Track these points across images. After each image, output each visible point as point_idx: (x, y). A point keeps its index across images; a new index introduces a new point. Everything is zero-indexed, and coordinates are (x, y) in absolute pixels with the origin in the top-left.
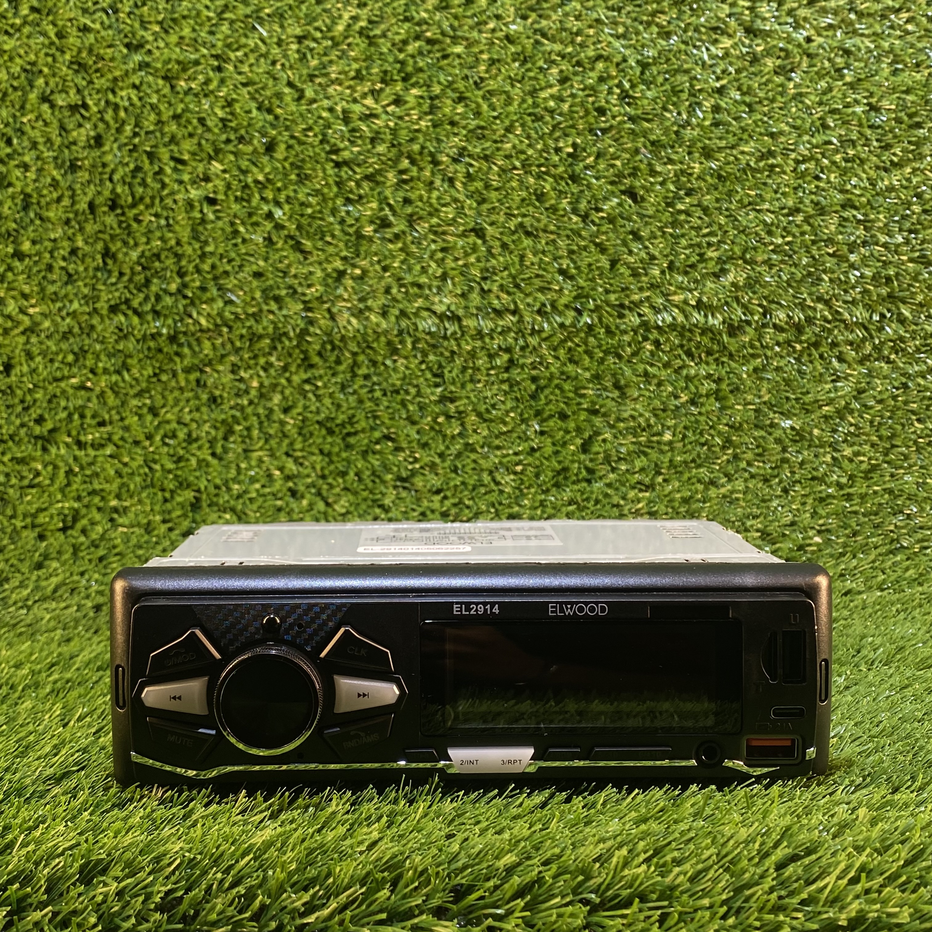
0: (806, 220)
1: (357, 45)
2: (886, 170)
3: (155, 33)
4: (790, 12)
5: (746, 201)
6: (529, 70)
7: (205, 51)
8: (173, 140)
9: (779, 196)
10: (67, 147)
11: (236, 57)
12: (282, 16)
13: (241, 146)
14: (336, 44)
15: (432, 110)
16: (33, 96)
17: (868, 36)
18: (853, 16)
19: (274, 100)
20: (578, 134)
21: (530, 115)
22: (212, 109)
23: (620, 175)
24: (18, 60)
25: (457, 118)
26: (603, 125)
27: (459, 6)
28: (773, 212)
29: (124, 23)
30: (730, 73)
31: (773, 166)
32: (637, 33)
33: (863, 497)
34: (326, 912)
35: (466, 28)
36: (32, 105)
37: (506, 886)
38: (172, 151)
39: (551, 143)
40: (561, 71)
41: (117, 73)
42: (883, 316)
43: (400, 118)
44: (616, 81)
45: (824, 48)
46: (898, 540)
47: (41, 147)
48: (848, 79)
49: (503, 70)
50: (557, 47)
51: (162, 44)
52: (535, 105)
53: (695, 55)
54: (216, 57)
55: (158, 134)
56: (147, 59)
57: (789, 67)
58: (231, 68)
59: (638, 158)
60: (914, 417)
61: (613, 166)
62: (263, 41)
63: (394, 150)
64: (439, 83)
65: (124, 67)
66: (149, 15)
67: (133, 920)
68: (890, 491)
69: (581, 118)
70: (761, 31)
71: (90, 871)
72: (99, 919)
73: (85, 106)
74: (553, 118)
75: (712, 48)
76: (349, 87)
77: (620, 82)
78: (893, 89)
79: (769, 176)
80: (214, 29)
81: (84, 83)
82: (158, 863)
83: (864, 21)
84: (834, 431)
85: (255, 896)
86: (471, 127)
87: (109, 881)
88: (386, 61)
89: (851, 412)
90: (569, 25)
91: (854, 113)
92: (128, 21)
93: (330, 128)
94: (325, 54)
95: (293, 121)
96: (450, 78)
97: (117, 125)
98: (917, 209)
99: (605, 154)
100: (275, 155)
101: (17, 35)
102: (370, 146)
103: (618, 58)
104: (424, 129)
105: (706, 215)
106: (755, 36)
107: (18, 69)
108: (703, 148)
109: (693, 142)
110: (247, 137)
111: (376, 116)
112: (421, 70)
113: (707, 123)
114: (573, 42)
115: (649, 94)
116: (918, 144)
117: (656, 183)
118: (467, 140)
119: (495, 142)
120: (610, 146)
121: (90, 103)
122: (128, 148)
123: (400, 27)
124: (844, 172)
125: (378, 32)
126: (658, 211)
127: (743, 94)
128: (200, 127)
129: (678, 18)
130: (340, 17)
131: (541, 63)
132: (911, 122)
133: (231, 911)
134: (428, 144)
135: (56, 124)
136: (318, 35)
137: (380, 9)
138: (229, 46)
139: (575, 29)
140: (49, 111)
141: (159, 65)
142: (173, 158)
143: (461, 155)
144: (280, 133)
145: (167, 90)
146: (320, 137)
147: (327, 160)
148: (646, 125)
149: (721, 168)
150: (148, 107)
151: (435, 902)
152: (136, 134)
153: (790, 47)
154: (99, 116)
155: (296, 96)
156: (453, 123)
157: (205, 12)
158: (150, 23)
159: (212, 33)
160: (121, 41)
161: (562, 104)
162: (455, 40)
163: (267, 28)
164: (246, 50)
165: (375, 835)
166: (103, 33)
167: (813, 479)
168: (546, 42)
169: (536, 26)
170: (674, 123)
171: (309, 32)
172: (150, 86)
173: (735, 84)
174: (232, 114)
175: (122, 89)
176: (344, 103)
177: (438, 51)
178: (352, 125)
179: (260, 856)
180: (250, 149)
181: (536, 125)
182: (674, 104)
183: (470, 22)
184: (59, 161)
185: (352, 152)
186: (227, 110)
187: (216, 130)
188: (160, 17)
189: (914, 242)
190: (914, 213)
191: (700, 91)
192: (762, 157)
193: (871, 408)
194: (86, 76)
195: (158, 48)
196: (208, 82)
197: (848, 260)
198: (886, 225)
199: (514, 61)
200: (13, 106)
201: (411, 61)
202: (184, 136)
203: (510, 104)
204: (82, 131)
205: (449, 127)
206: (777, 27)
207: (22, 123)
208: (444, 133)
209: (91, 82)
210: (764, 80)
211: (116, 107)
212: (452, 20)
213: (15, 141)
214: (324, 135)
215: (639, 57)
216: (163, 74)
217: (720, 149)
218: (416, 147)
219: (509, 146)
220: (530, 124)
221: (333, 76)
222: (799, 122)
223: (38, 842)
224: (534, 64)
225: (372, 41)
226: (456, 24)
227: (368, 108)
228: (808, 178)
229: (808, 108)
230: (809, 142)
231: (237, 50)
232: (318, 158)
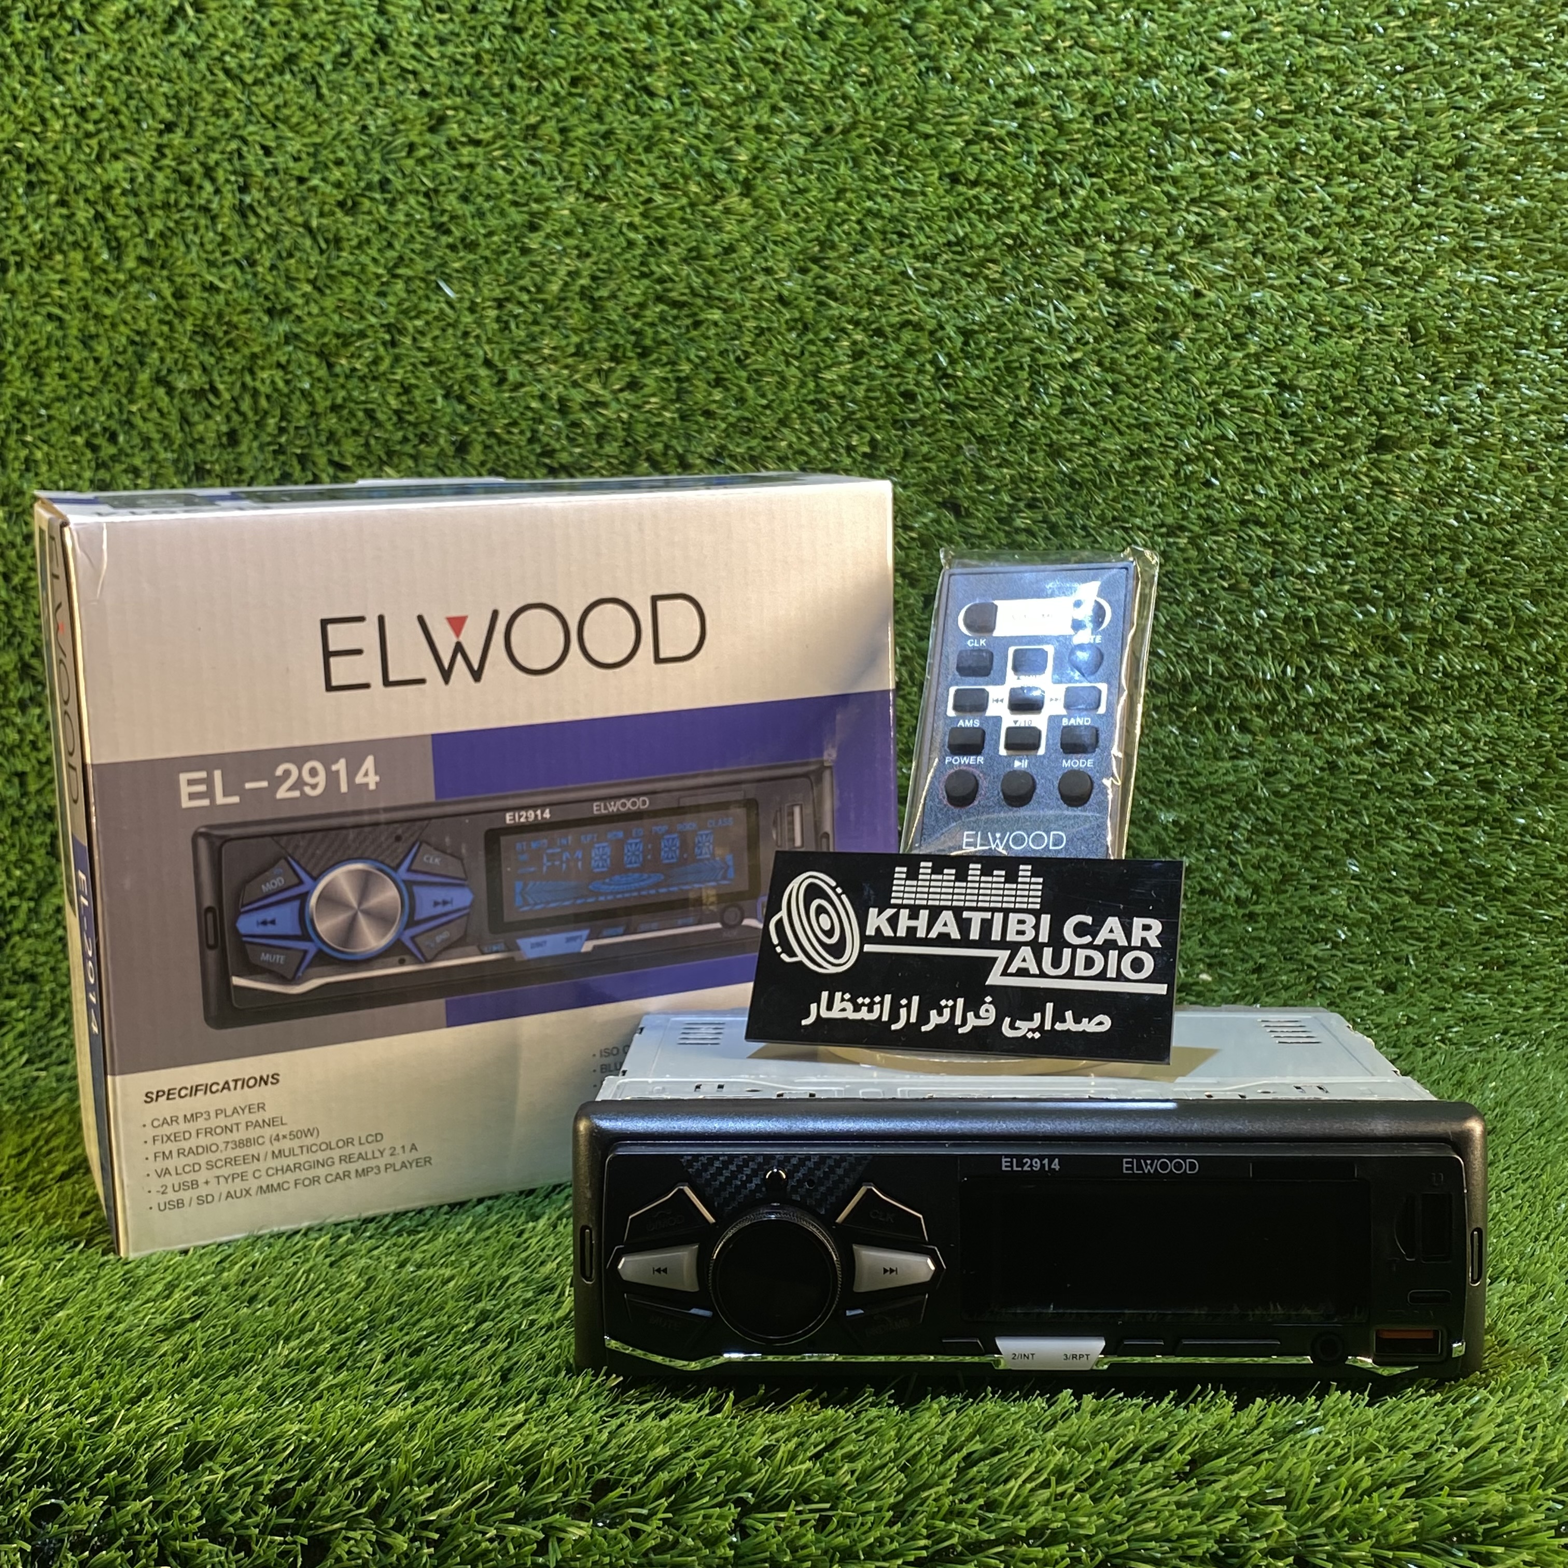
0: (1192, 541)
1: (578, 310)
2: (1304, 473)
3: (304, 295)
4: (1171, 258)
5: (1109, 515)
6: (811, 342)
7: (373, 320)
8: (332, 437)
9: (1154, 508)
10: (192, 446)
11: (415, 327)
12: (475, 270)
13: (422, 447)
14: (548, 309)
15: (680, 396)
16: (144, 377)
17: (1280, 289)
18: (1259, 262)
19: (466, 384)
20: (878, 427)
21: (812, 403)
22: (383, 396)
23: (936, 481)
24: (122, 328)
25: (713, 407)
26: (911, 415)
27: (716, 256)
28: (1145, 532)
29: (264, 280)
30: (1087, 343)
31: (1145, 470)
32: (959, 290)
33: (1272, 918)
34: (451, 1508)
35: (724, 285)
36: (143, 388)
37: (653, 1482)
38: (330, 452)
39: (841, 441)
40: (855, 343)
41: (257, 349)
42: (1300, 669)
43: (637, 407)
44: (930, 356)
45: (1218, 306)
46: (1317, 979)
47: (156, 445)
48: (1252, 349)
49: (775, 343)
50: (850, 311)
51: (315, 310)
52: (819, 389)
53: (1039, 318)
54: (388, 327)
55: (312, 431)
56: (297, 330)
57: (1169, 332)
58: (408, 341)
59: (961, 459)
60: (1345, 809)
61: (925, 470)
62: (450, 304)
63: (629, 451)
64: (689, 360)
65: (265, 340)
66: (298, 270)
67: (240, 1514)
68: (1308, 911)
69: (882, 406)
70: (1131, 283)
71: (198, 1453)
72: (203, 1512)
73: (214, 390)
74: (843, 406)
75: (1062, 307)
76: (566, 367)
77: (935, 356)
78: (1314, 362)
79: (1141, 482)
80: (384, 288)
81: (212, 360)
82: (271, 1447)
83: (1274, 267)
84: (1233, 827)
85: (375, 1489)
86: (731, 420)
87: (216, 1467)
88: (616, 332)
89: (1258, 801)
90: (864, 281)
91: (1258, 396)
92: (269, 278)
93: (541, 422)
94: (536, 322)
95: (491, 414)
96: (703, 354)
97: (257, 418)
98: (1348, 526)
99: (915, 454)
100: (468, 457)
101: (122, 294)
102: (595, 446)
103: (931, 325)
104: (669, 422)
105: (1055, 534)
106: (1123, 289)
107: (124, 340)
108: (1049, 446)
109: (1034, 439)
110: (431, 435)
111: (605, 405)
112: (665, 342)
113: (1055, 412)
114: (870, 305)
115: (975, 373)
116: (1347, 439)
117: (987, 491)
118: (728, 436)
119: (765, 439)
120: (922, 443)
121: (221, 387)
122: (272, 448)
123: (634, 286)
124: (1245, 476)
125: (604, 293)
126: (989, 529)
127: (1105, 370)
128: (368, 422)
129: (1015, 268)
130: (554, 273)
131: (826, 333)
132: (1337, 408)
133: (347, 1505)
134: (674, 442)
135: (175, 415)
136: (525, 297)
137: (608, 262)
138: (405, 312)
139: (872, 286)
140: (167, 399)
141: (311, 339)
142: (332, 462)
143: (719, 455)
144: (474, 430)
145: (322, 372)
146: (529, 434)
147: (538, 464)
148: (970, 414)
149: (1075, 471)
150: (298, 393)
151: (573, 1498)
152: (282, 430)
153: (1170, 306)
154: (233, 405)
155: (495, 380)
156: (708, 414)
157: (372, 268)
158: (297, 279)
159: (381, 294)
160: (261, 305)
161: (856, 388)
162: (710, 302)
163: (457, 287)
164: (429, 317)
165: (520, 1417)
166: (236, 294)
167: (1203, 892)
168: (833, 303)
169: (820, 282)
170: (1009, 412)
171: (512, 293)
172: (300, 366)
173: (1094, 357)
174: (411, 403)
175: (262, 368)
176: (561, 388)
177: (688, 316)
178: (572, 417)
179: (386, 1440)
180: (436, 450)
181: (819, 416)
182: (1009, 386)
183: (730, 278)
184: (181, 465)
185: (571, 454)
186: (404, 398)
187: (390, 427)
188: (312, 274)
189: (1343, 571)
190: (1342, 532)
191: (1047, 366)
192: (1134, 455)
193: (1284, 796)
194: (214, 350)
195: (309, 314)
196: (376, 361)
197: (1250, 596)
198: (1305, 548)
199: (790, 330)
200: (118, 390)
201: (649, 331)
202: (346, 435)
203: (785, 388)
204: (211, 423)
205: (702, 419)
206: (1152, 278)
207: (130, 412)
208: (696, 427)
209: (221, 358)
210: (1133, 351)
211: (255, 393)
212: (705, 275)
213: (121, 438)
214: (534, 431)
215: (961, 323)
216: (317, 349)
217: (1072, 447)
218: (658, 447)
219: (784, 444)
220: (811, 414)
221: (546, 351)
222: (1182, 410)
223: (141, 1419)
224: (816, 334)
225: (596, 305)
226: (711, 280)
227: (593, 393)
228: (1195, 486)
229: (1195, 388)
230: (1196, 437)
231: (417, 317)
232: (526, 462)
